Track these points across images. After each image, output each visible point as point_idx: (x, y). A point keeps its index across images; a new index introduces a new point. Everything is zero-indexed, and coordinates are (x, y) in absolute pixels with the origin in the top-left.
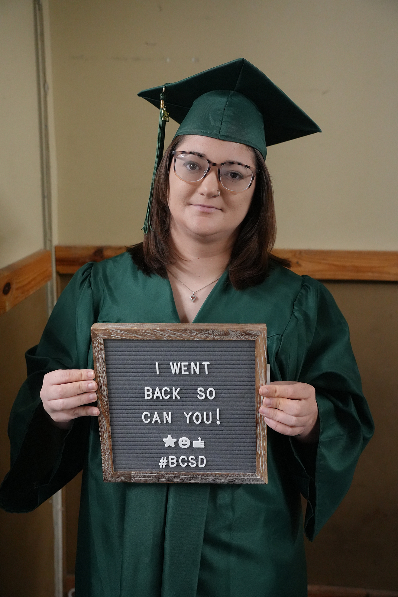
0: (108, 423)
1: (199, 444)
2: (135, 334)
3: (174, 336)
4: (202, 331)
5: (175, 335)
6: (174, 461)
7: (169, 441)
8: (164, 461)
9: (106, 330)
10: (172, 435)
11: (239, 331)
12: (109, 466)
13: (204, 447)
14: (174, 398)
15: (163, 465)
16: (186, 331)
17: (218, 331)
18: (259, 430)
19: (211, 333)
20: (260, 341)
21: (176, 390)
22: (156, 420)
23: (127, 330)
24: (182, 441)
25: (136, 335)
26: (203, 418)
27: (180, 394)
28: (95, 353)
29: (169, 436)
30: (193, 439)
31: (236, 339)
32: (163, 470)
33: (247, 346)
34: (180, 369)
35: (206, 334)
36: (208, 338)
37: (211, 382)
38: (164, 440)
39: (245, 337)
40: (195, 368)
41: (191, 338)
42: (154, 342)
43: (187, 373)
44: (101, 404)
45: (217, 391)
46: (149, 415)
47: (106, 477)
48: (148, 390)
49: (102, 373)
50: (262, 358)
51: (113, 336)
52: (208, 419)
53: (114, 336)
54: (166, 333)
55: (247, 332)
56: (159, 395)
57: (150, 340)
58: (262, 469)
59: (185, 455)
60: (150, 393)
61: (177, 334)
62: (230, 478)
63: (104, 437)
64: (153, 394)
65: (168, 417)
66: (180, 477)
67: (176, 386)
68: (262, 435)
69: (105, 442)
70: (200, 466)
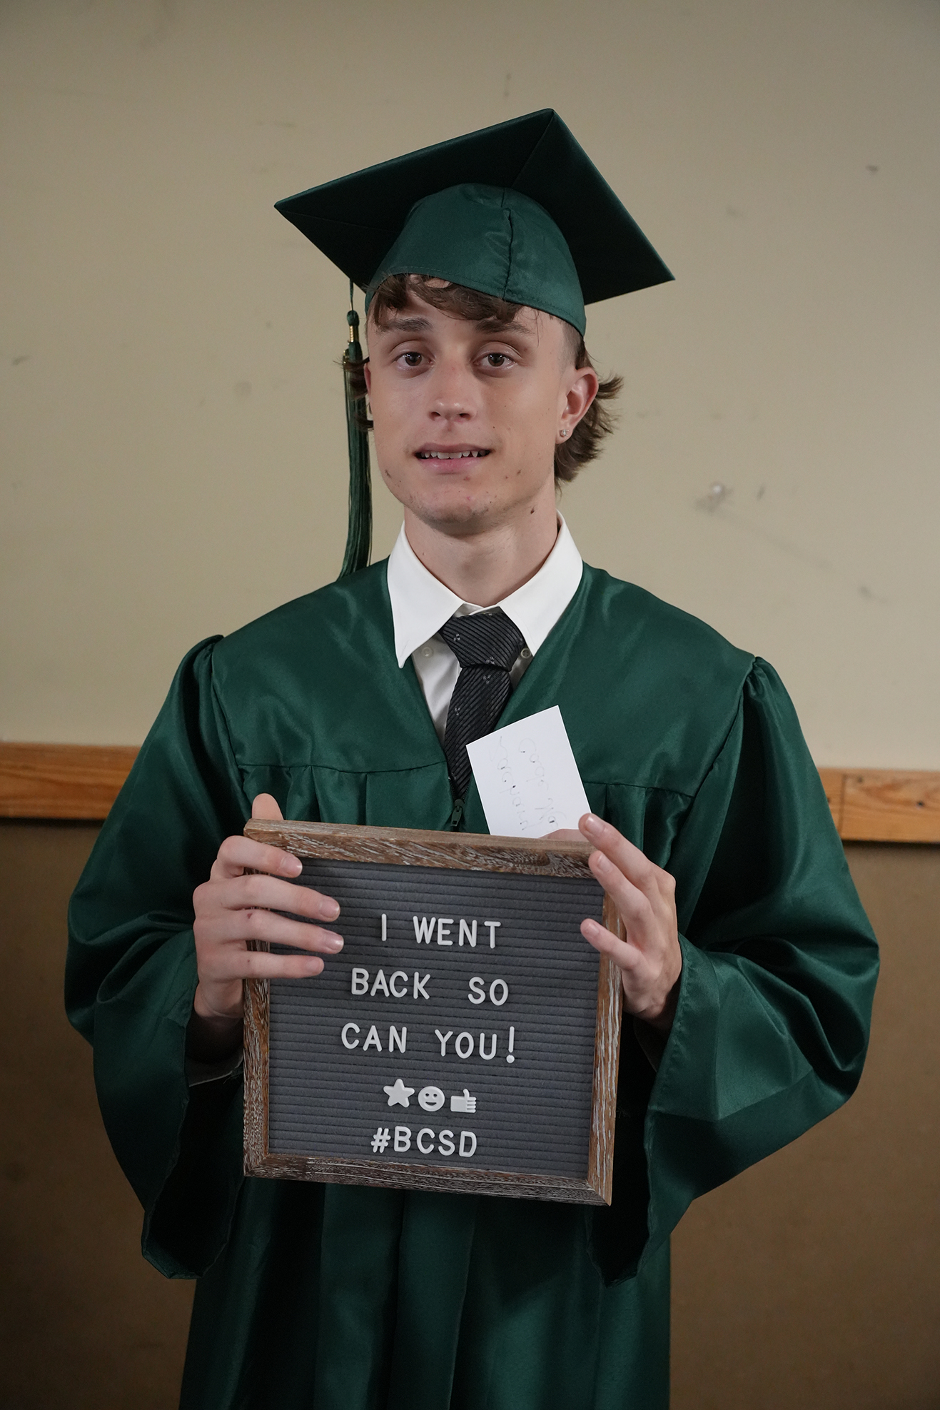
0: (265, 1041)
1: (465, 1103)
2: (341, 848)
3: (426, 858)
4: (489, 850)
5: (428, 856)
6: (406, 1139)
7: (399, 1093)
8: (381, 1137)
9: (277, 833)
10: (405, 1079)
11: (571, 856)
12: (258, 1141)
13: (474, 1111)
14: (416, 996)
15: (379, 1147)
16: (454, 848)
17: (525, 853)
18: (601, 1080)
19: (509, 857)
21: (421, 979)
22: (373, 1042)
23: (323, 839)
24: (427, 1095)
25: (342, 850)
26: (477, 1047)
27: (430, 989)
29: (400, 1082)
30: (451, 1091)
31: (564, 875)
32: (380, 1158)
33: (586, 892)
34: (435, 931)
35: (498, 858)
36: (501, 867)
37: (500, 967)
38: (387, 1089)
39: (582, 871)
40: (468, 933)
41: (464, 866)
42: (382, 867)
43: (450, 943)
44: (253, 999)
45: (512, 986)
46: (357, 1030)
47: (251, 1165)
52: (488, 1050)
54: (410, 851)
56: (384, 987)
57: (372, 863)
58: (602, 1170)
59: (432, 1126)
60: (364, 982)
61: (434, 854)
62: (527, 1186)
63: (254, 1074)
64: (371, 983)
65: (399, 1039)
66: (415, 1177)
67: (423, 970)
68: (607, 1093)
69: (254, 1086)
70: (463, 1154)
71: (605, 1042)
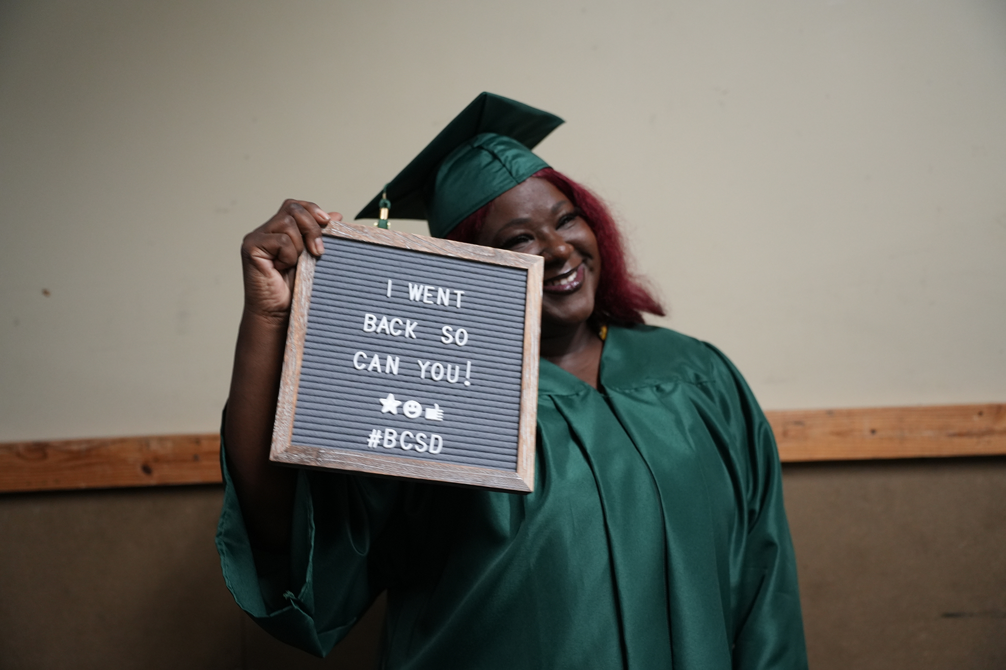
1: (434, 414)
2: (366, 234)
3: (419, 245)
6: (393, 438)
8: (375, 436)
10: (395, 395)
12: (286, 432)
13: (441, 420)
14: (406, 336)
15: (373, 444)
19: (471, 251)
20: (533, 271)
21: (411, 324)
22: (375, 366)
23: (356, 227)
24: (410, 406)
26: (445, 374)
27: (417, 332)
29: (391, 396)
30: (426, 405)
31: (504, 264)
32: (373, 452)
33: (516, 278)
34: (422, 295)
35: (464, 250)
36: (466, 255)
37: (462, 321)
38: (382, 401)
40: (443, 296)
41: (442, 253)
42: (391, 250)
43: (431, 302)
44: (295, 326)
45: (471, 335)
46: (365, 356)
47: (276, 452)
48: (371, 319)
49: (307, 281)
52: (453, 375)
53: (335, 230)
54: (410, 240)
56: (386, 327)
57: (385, 246)
58: (527, 464)
59: (411, 429)
60: (372, 323)
62: (476, 475)
63: (288, 381)
64: (377, 325)
65: (393, 365)
66: (398, 465)
67: (412, 320)
69: (287, 390)
70: (431, 451)
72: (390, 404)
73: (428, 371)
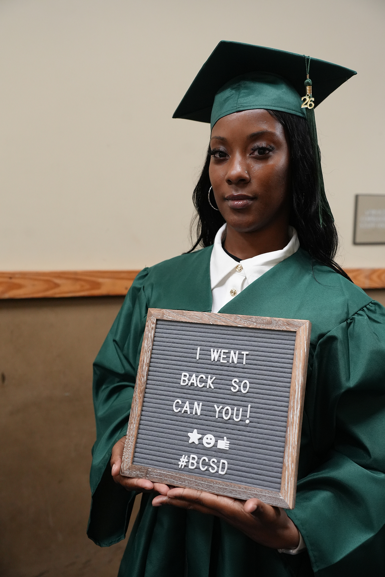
0: (140, 406)
2: (185, 316)
3: (219, 320)
6: (194, 462)
8: (184, 460)
10: (198, 430)
12: (129, 456)
13: (228, 449)
14: (208, 387)
15: (182, 465)
17: (261, 319)
18: (290, 434)
19: (254, 320)
20: (301, 332)
21: (211, 378)
22: (186, 409)
24: (207, 438)
26: (232, 414)
27: (214, 384)
28: (146, 331)
29: (195, 431)
30: (218, 437)
31: (278, 329)
32: (181, 471)
33: (287, 339)
34: (220, 356)
35: (250, 321)
36: (250, 325)
37: (247, 374)
38: (189, 434)
39: (286, 327)
41: (234, 324)
42: (200, 326)
43: (226, 362)
44: (139, 384)
45: (252, 384)
46: (180, 403)
48: (185, 376)
49: (147, 352)
50: (302, 351)
51: (165, 317)
52: (237, 415)
54: (213, 317)
55: (289, 322)
56: (195, 382)
58: (288, 487)
59: (207, 456)
60: (186, 379)
61: (223, 319)
62: (250, 493)
63: (133, 421)
64: (189, 380)
65: (198, 408)
66: (196, 482)
67: (212, 375)
68: (292, 441)
69: (132, 427)
70: (220, 472)
71: (293, 413)
72: (194, 437)
73: (220, 412)
